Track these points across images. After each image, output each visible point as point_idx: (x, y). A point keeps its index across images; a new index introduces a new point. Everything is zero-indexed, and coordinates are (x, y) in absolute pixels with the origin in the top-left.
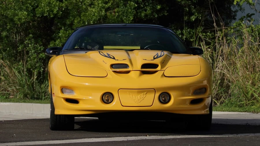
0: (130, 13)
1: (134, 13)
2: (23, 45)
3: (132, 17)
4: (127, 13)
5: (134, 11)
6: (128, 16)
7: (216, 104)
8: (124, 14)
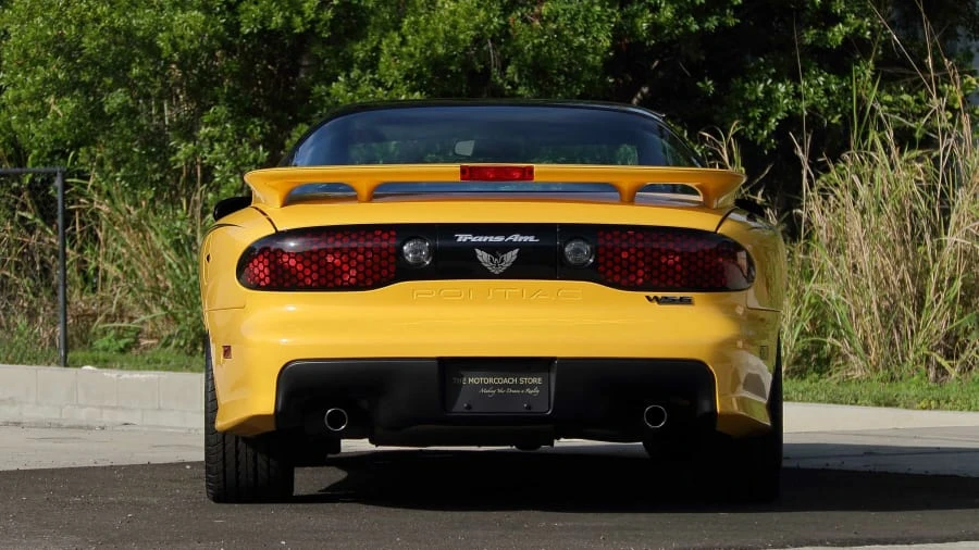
0: (599, 19)
1: (614, 20)
2: (191, 145)
3: (608, 37)
4: (586, 21)
5: (613, 14)
6: (590, 33)
7: (946, 373)
8: (577, 26)
